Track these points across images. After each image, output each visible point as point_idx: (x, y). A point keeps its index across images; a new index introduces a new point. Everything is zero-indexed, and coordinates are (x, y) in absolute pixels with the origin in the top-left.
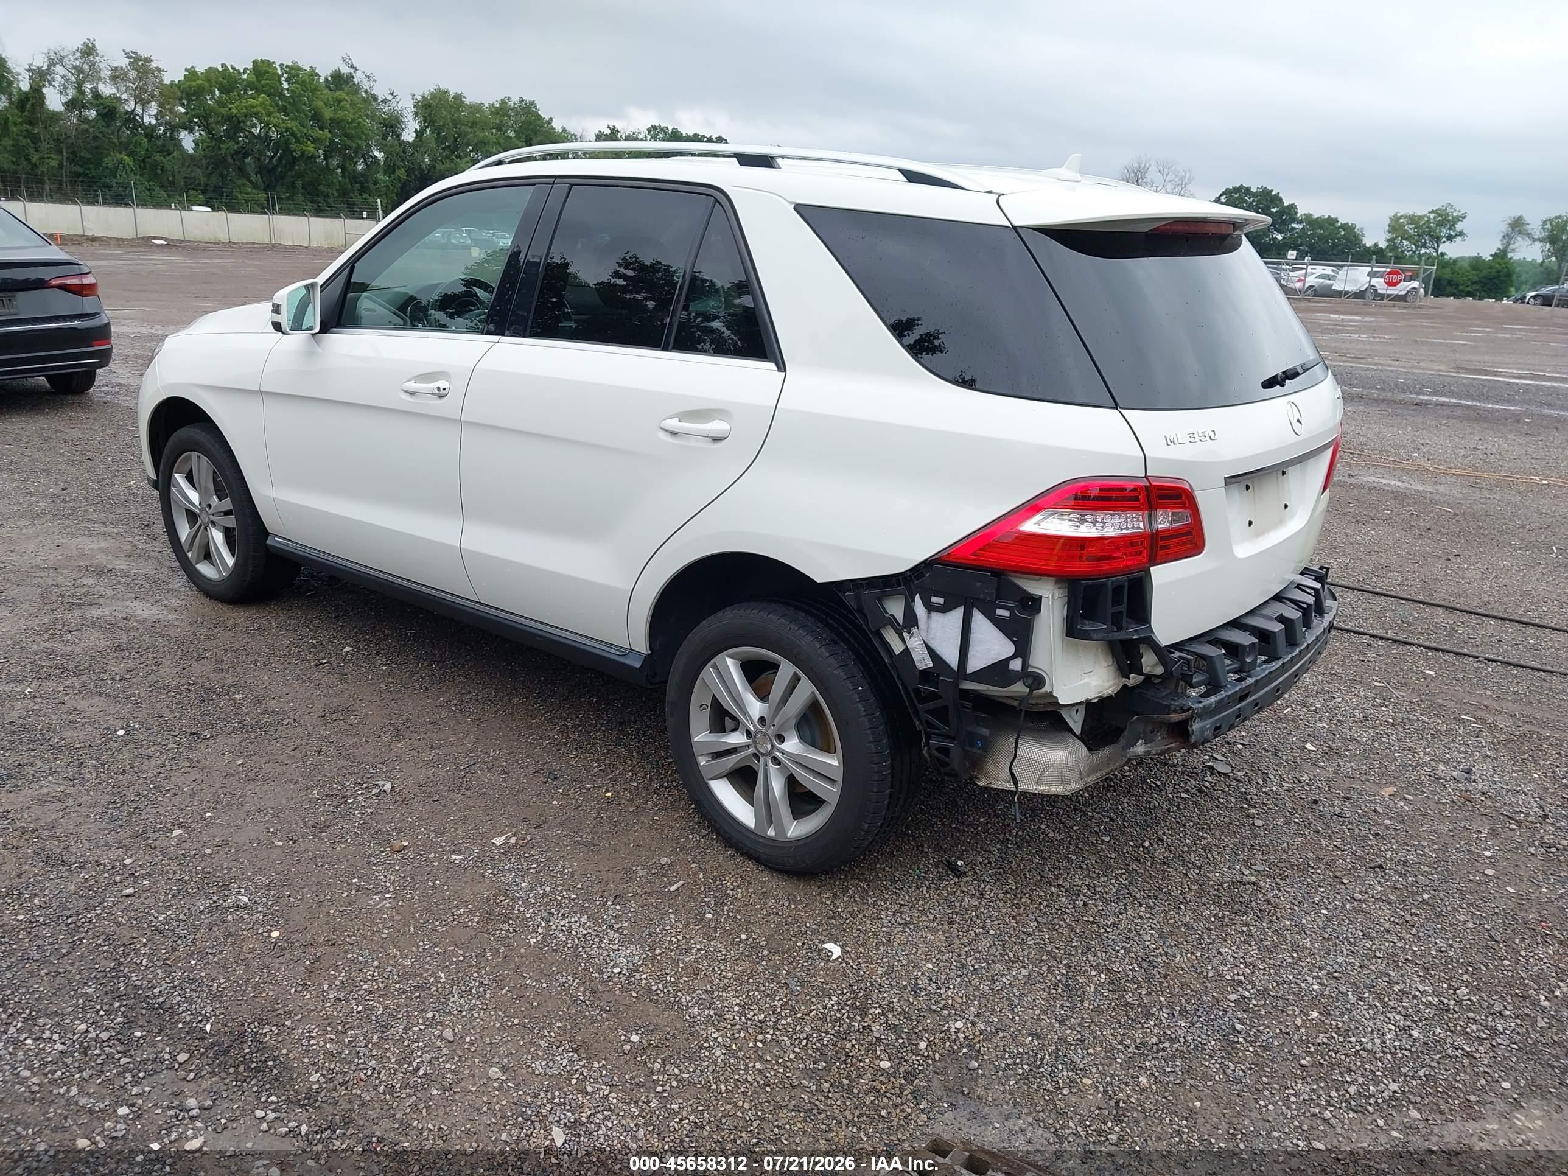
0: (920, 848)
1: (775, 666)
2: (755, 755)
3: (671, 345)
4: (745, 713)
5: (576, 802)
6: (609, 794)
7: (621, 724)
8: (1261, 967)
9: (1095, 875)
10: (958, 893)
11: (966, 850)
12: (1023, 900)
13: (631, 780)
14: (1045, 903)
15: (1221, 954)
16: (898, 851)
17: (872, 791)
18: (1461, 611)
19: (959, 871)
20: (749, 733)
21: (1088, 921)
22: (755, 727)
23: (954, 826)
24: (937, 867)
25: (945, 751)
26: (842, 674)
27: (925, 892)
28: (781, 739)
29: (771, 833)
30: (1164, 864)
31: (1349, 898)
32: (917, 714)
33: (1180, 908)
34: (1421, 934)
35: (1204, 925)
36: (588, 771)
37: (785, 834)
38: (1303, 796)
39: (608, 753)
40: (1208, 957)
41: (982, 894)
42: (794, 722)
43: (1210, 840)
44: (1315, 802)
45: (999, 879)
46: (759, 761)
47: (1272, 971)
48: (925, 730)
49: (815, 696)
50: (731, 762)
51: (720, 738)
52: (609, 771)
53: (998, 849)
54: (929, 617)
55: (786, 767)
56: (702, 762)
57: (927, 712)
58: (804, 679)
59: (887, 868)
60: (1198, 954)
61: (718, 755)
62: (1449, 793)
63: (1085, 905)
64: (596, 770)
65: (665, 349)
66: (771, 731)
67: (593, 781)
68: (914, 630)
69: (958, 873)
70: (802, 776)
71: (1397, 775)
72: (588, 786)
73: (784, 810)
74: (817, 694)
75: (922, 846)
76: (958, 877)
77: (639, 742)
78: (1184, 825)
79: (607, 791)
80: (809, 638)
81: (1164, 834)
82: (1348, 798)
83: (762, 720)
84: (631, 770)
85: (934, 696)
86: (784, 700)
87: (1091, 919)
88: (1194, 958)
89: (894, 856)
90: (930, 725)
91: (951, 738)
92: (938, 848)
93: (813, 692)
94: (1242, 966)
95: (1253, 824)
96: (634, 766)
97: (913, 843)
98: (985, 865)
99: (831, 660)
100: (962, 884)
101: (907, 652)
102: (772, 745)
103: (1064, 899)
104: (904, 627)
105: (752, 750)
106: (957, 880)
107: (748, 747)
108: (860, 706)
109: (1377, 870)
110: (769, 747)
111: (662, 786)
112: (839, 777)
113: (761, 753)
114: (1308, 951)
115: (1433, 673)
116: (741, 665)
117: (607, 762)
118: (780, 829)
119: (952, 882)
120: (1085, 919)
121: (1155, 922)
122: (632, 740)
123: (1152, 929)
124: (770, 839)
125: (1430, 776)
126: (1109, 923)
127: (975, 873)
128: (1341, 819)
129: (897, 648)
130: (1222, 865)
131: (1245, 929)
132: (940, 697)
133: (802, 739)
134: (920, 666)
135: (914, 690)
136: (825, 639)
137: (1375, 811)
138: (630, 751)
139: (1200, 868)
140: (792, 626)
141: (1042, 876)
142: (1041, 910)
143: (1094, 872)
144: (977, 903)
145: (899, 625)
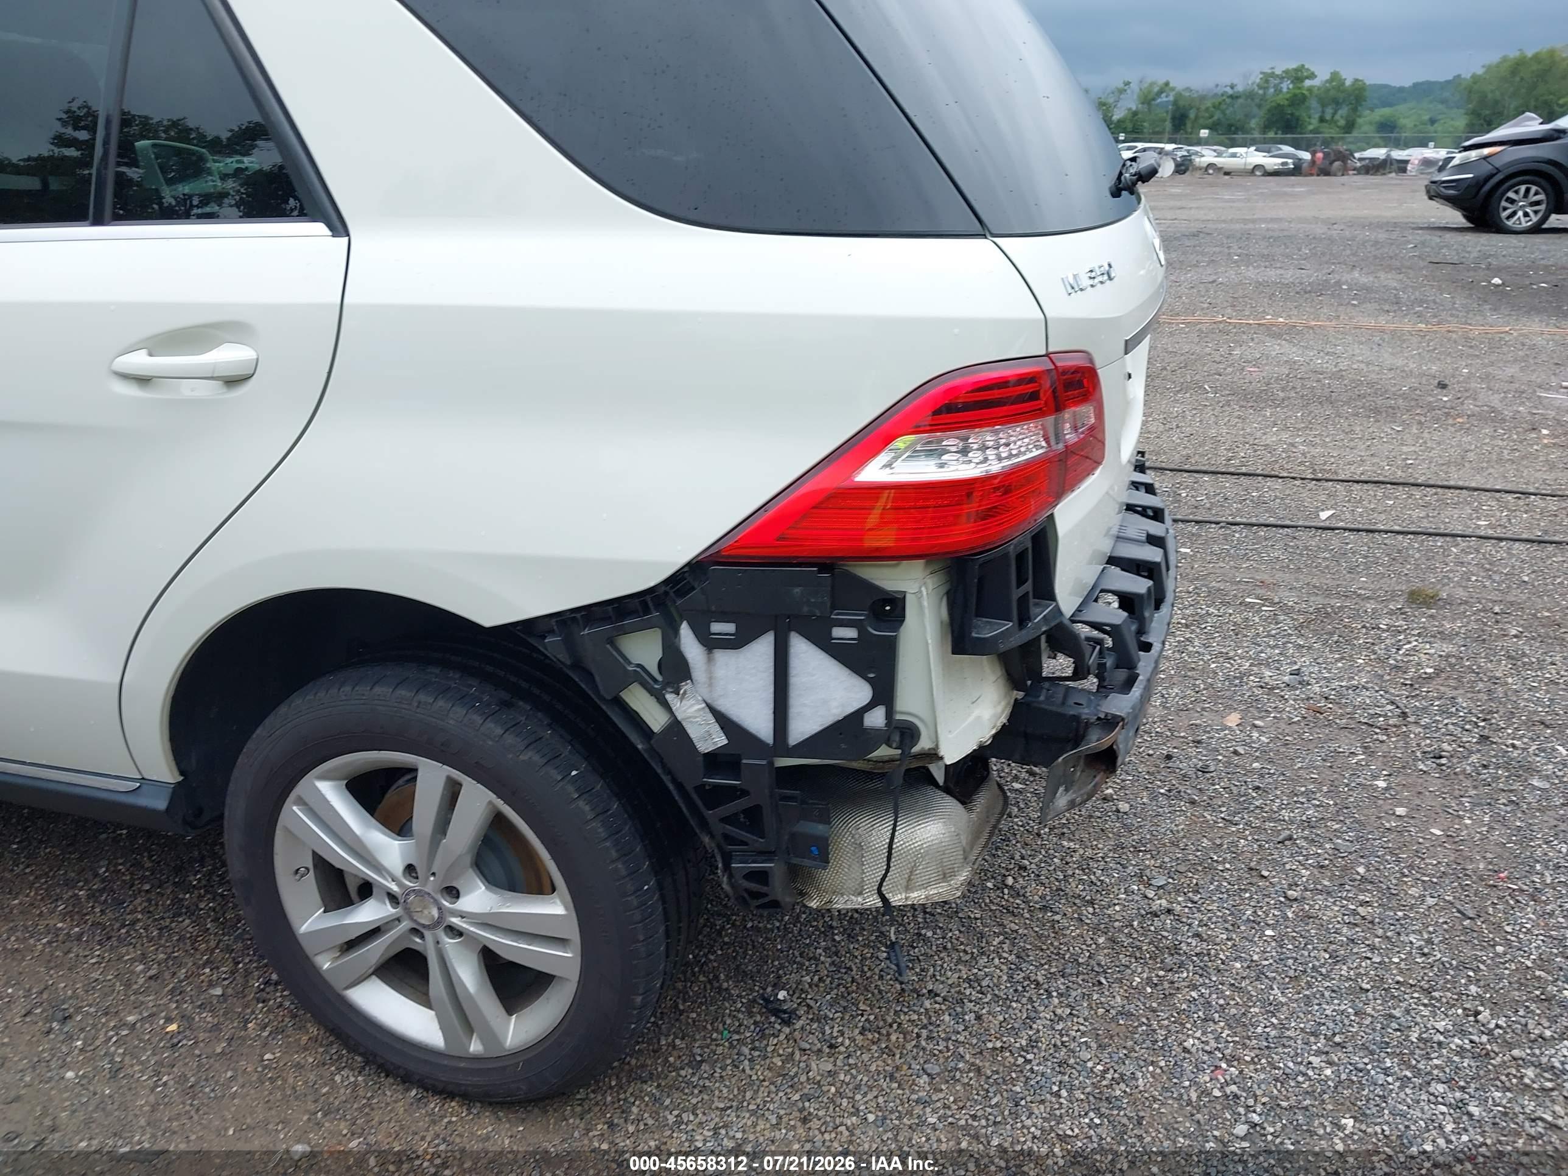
0: (716, 985)
1: (411, 772)
2: (415, 931)
3: (108, 211)
4: (378, 868)
5: (112, 1062)
6: (173, 1027)
7: (178, 870)
8: (1248, 1058)
9: (968, 957)
10: (797, 1056)
11: (782, 967)
12: (893, 1038)
13: (211, 985)
14: (924, 1033)
15: (1189, 1052)
16: (685, 1001)
17: (638, 941)
18: (1171, 470)
19: (785, 1012)
20: (393, 898)
21: (995, 1049)
22: (400, 884)
23: (750, 925)
24: (750, 1014)
25: (762, 877)
26: (536, 758)
27: (747, 1068)
28: (453, 893)
29: (475, 1047)
30: (1044, 908)
31: (1282, 899)
32: (704, 823)
33: (1100, 983)
34: (1389, 934)
35: (1144, 1004)
36: (128, 985)
37: (499, 1044)
38: (1151, 752)
39: (160, 936)
40: (1176, 1064)
41: (831, 1046)
42: (468, 860)
43: (1081, 851)
44: (1169, 757)
45: (845, 1003)
46: (422, 937)
47: (1263, 1061)
48: (719, 847)
49: (494, 806)
50: (376, 950)
51: (345, 916)
52: (167, 975)
53: (825, 949)
54: (710, 660)
55: (472, 938)
56: (325, 964)
57: (725, 820)
58: (469, 785)
59: (678, 1042)
60: (1162, 1064)
61: (351, 945)
62: (1292, 708)
63: (979, 1018)
64: (141, 981)
65: (98, 221)
66: (432, 884)
67: (137, 1006)
68: (686, 686)
69: (787, 1018)
70: (508, 946)
71: (1228, 693)
72: (131, 1019)
73: (487, 1004)
74: (500, 803)
75: (716, 978)
76: (787, 1023)
77: (214, 899)
78: (1039, 835)
79: (169, 1020)
80: (459, 711)
81: (1023, 858)
82: (1199, 742)
83: (410, 869)
84: (208, 962)
85: (733, 793)
86: (442, 825)
87: (999, 1044)
88: (1158, 1071)
89: (682, 1012)
90: (729, 839)
91: (767, 854)
92: (741, 975)
93: (490, 803)
94: (1224, 1066)
95: (1118, 811)
96: (212, 952)
97: (702, 978)
98: (817, 986)
99: (510, 739)
100: (797, 1034)
101: (676, 727)
102: (440, 909)
103: (947, 1018)
104: (666, 684)
105: (406, 925)
106: (787, 1030)
107: (398, 920)
108: (581, 803)
109: (1287, 843)
110: (435, 913)
111: (267, 983)
112: (572, 932)
113: (424, 926)
114: (1285, 1007)
115: (1188, 551)
116: (348, 786)
117: (162, 956)
118: (490, 1037)
119: (782, 1037)
120: (990, 1045)
121: (1081, 1020)
122: (200, 897)
123: (1083, 1034)
124: (476, 1059)
125: (1262, 687)
126: (1024, 1043)
127: (809, 1007)
128: (1208, 775)
129: (655, 719)
130: (1115, 890)
131: (1194, 994)
132: (744, 793)
133: (493, 882)
134: (704, 747)
135: (696, 788)
136: (489, 705)
137: (1236, 753)
138: (198, 922)
139: (1091, 903)
140: (422, 697)
141: (901, 983)
142: (924, 1049)
143: (965, 951)
144: (830, 1067)
145: (655, 681)
